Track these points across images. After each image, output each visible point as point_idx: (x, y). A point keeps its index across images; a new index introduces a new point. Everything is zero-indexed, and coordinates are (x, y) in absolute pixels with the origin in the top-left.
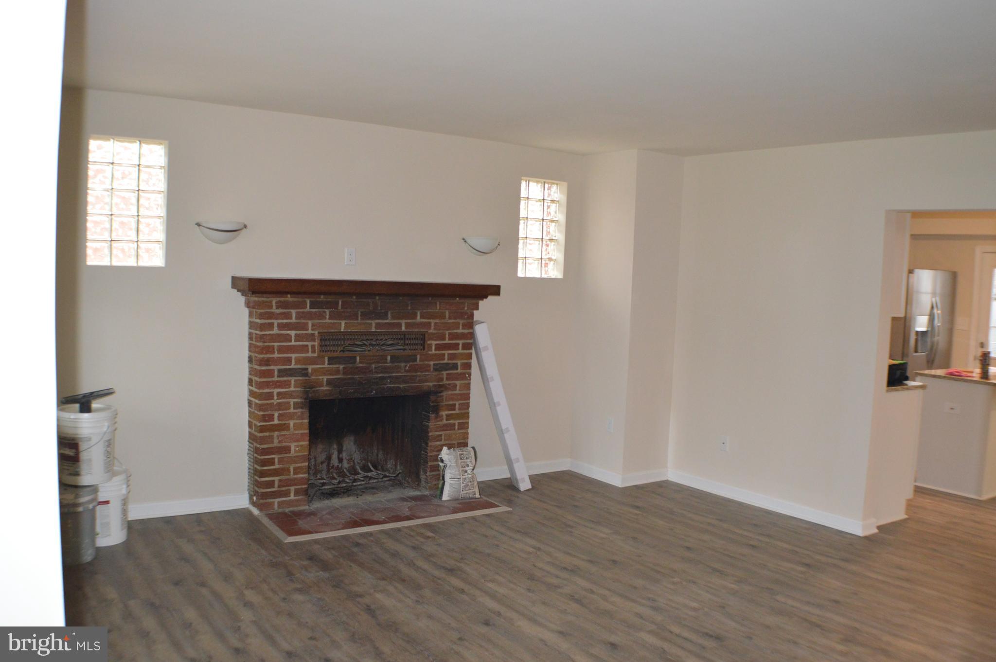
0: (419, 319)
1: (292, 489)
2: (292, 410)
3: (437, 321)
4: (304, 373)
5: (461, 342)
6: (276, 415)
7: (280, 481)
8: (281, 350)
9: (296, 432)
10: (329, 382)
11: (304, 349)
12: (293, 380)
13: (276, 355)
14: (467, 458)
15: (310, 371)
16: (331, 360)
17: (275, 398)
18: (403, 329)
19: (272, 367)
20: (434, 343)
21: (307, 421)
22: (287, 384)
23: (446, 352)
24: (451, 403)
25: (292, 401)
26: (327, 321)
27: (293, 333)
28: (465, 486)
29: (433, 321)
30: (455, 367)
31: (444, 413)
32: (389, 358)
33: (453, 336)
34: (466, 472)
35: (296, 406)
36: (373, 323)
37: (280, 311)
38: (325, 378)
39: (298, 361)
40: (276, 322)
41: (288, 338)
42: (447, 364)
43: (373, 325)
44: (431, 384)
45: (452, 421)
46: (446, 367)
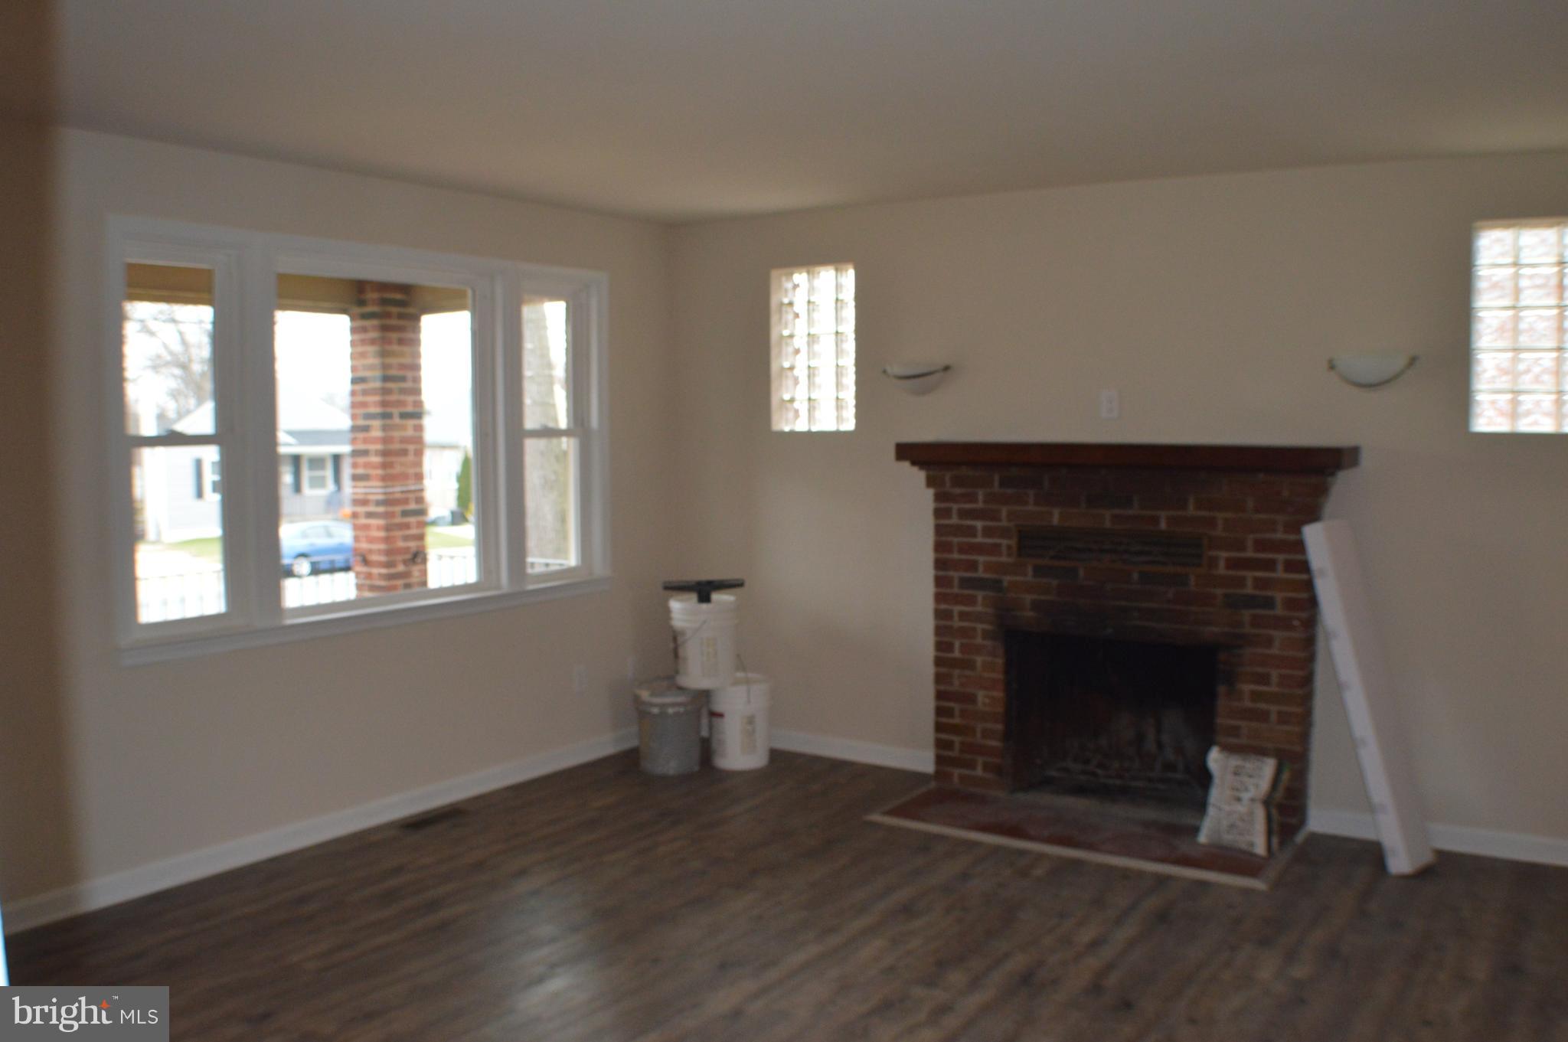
0: (1191, 510)
1: (980, 760)
2: (979, 640)
3: (1229, 515)
4: (995, 585)
5: (1281, 557)
6: (957, 644)
7: (962, 743)
8: (962, 549)
9: (986, 675)
10: (1036, 606)
11: (994, 549)
12: (980, 595)
13: (956, 556)
14: (1251, 776)
15: (1005, 584)
16: (1038, 571)
17: (956, 618)
18: (1163, 525)
19: (951, 573)
20: (1224, 555)
21: (1000, 661)
22: (971, 601)
23: (1250, 575)
24: (1260, 670)
25: (980, 627)
26: (1031, 508)
27: (979, 524)
28: (1232, 826)
29: (1221, 516)
30: (1269, 603)
31: (1247, 688)
32: (1135, 576)
33: (1260, 545)
34: (1239, 799)
35: (986, 635)
36: (1108, 514)
37: (958, 491)
38: (1028, 598)
39: (988, 567)
40: (955, 507)
41: (971, 532)
42: (1253, 597)
43: (1107, 518)
44: (1215, 629)
45: (1263, 706)
46: (1251, 602)
